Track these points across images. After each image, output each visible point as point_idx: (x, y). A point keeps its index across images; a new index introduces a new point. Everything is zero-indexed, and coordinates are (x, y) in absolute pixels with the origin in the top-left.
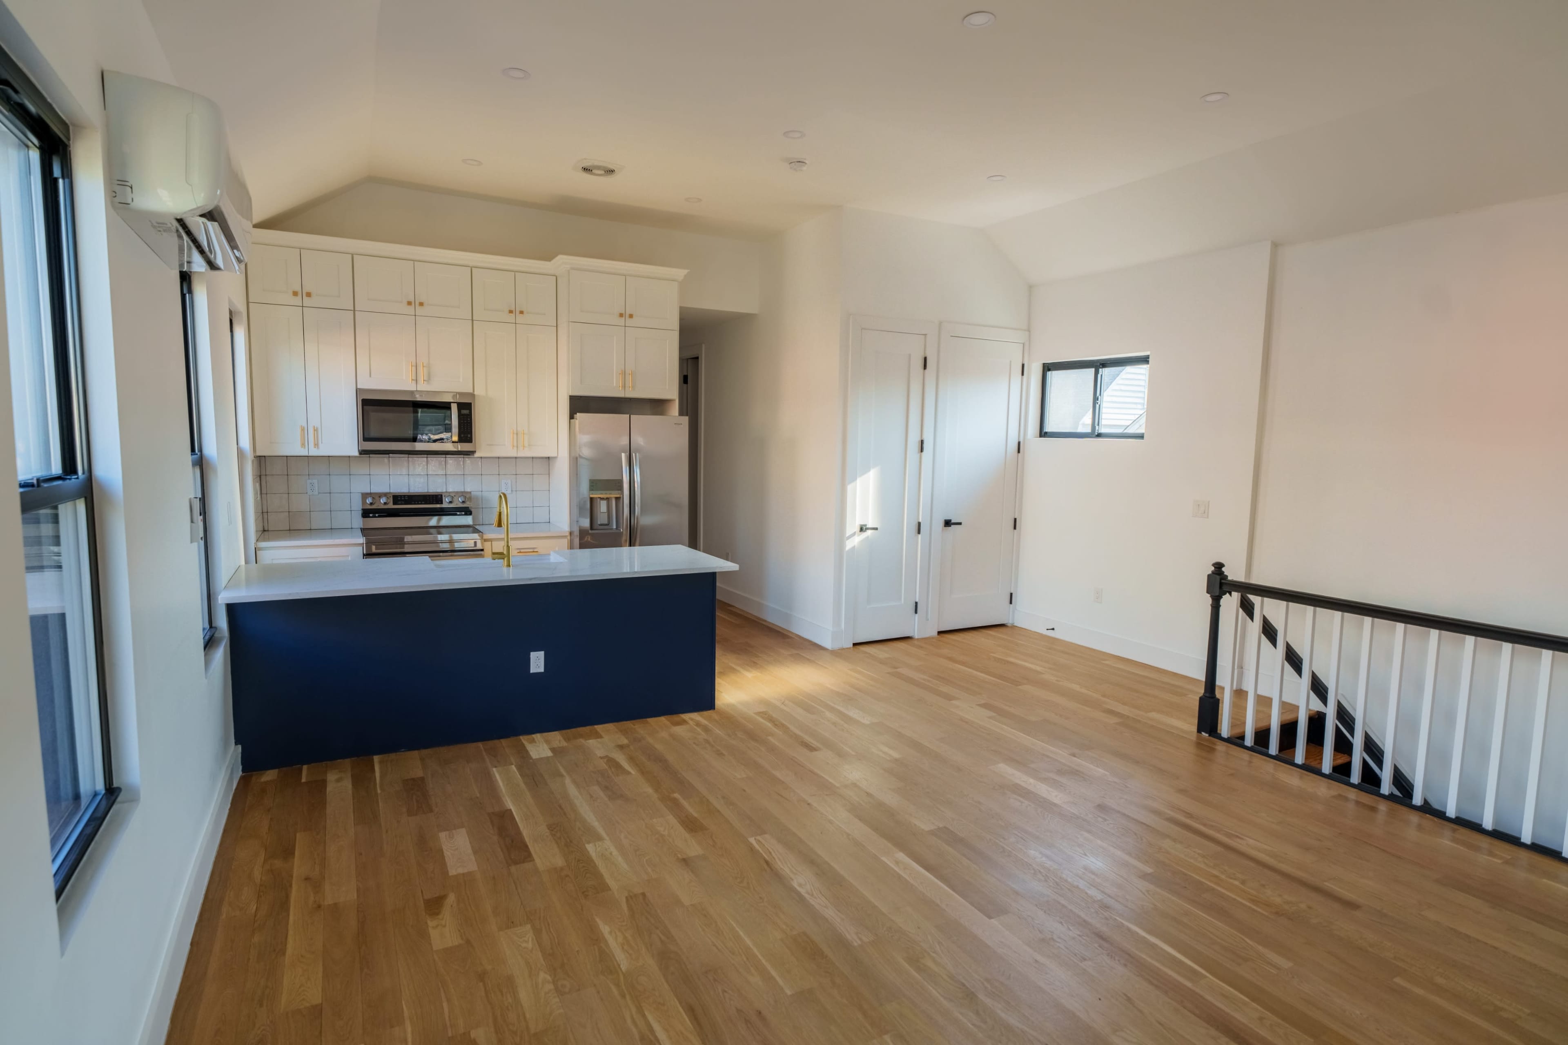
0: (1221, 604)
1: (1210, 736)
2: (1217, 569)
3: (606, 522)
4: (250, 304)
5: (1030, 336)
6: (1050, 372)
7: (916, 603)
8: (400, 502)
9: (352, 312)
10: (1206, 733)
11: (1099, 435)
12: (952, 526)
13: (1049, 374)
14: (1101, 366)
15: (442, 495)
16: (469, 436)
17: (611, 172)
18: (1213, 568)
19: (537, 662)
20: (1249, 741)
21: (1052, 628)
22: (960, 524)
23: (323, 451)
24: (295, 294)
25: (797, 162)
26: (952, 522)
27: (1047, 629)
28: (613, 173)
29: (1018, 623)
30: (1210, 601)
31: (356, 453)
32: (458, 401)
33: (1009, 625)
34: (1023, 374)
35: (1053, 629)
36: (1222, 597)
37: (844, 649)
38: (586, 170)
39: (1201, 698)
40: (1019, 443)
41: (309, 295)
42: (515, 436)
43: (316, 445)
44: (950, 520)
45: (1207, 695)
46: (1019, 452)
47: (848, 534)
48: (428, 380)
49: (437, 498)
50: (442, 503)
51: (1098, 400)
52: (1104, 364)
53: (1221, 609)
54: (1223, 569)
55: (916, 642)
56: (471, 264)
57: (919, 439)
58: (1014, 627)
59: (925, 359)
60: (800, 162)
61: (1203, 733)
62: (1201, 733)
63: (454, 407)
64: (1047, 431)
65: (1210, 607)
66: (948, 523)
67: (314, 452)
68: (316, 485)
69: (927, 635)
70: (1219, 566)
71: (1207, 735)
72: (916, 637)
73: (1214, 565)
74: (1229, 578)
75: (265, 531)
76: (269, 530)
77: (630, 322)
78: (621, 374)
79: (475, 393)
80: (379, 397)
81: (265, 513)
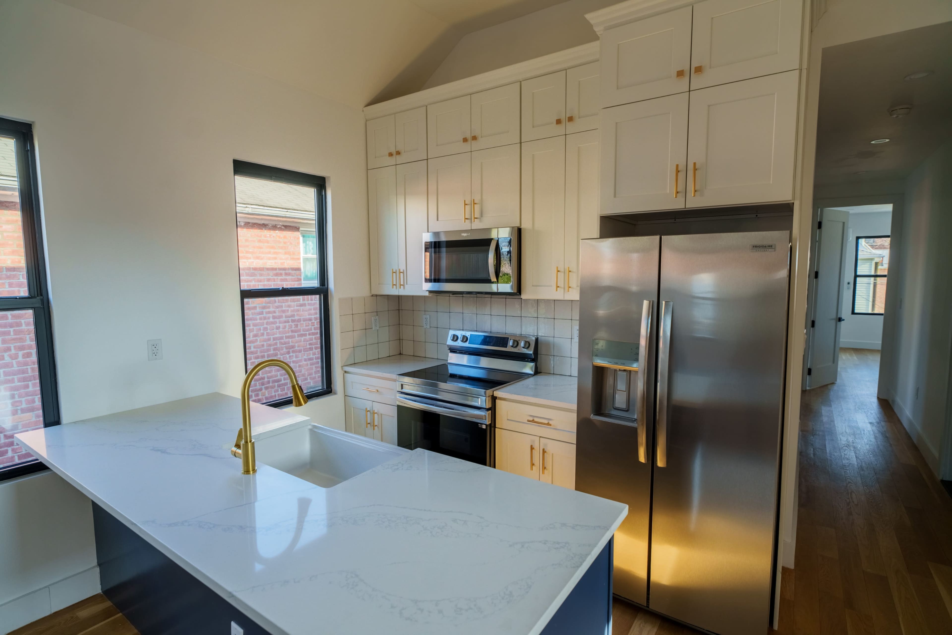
4: (370, 170)
9: (426, 161)
15: (505, 338)
23: (409, 292)
24: (391, 155)
31: (426, 294)
41: (399, 153)
42: (561, 275)
43: (404, 286)
48: (480, 217)
49: (503, 342)
56: (521, 79)
63: (493, 244)
67: (402, 292)
68: (429, 320)
75: (400, 354)
76: (403, 354)
77: (697, 81)
78: (678, 171)
79: (522, 227)
80: (443, 238)
81: (401, 340)
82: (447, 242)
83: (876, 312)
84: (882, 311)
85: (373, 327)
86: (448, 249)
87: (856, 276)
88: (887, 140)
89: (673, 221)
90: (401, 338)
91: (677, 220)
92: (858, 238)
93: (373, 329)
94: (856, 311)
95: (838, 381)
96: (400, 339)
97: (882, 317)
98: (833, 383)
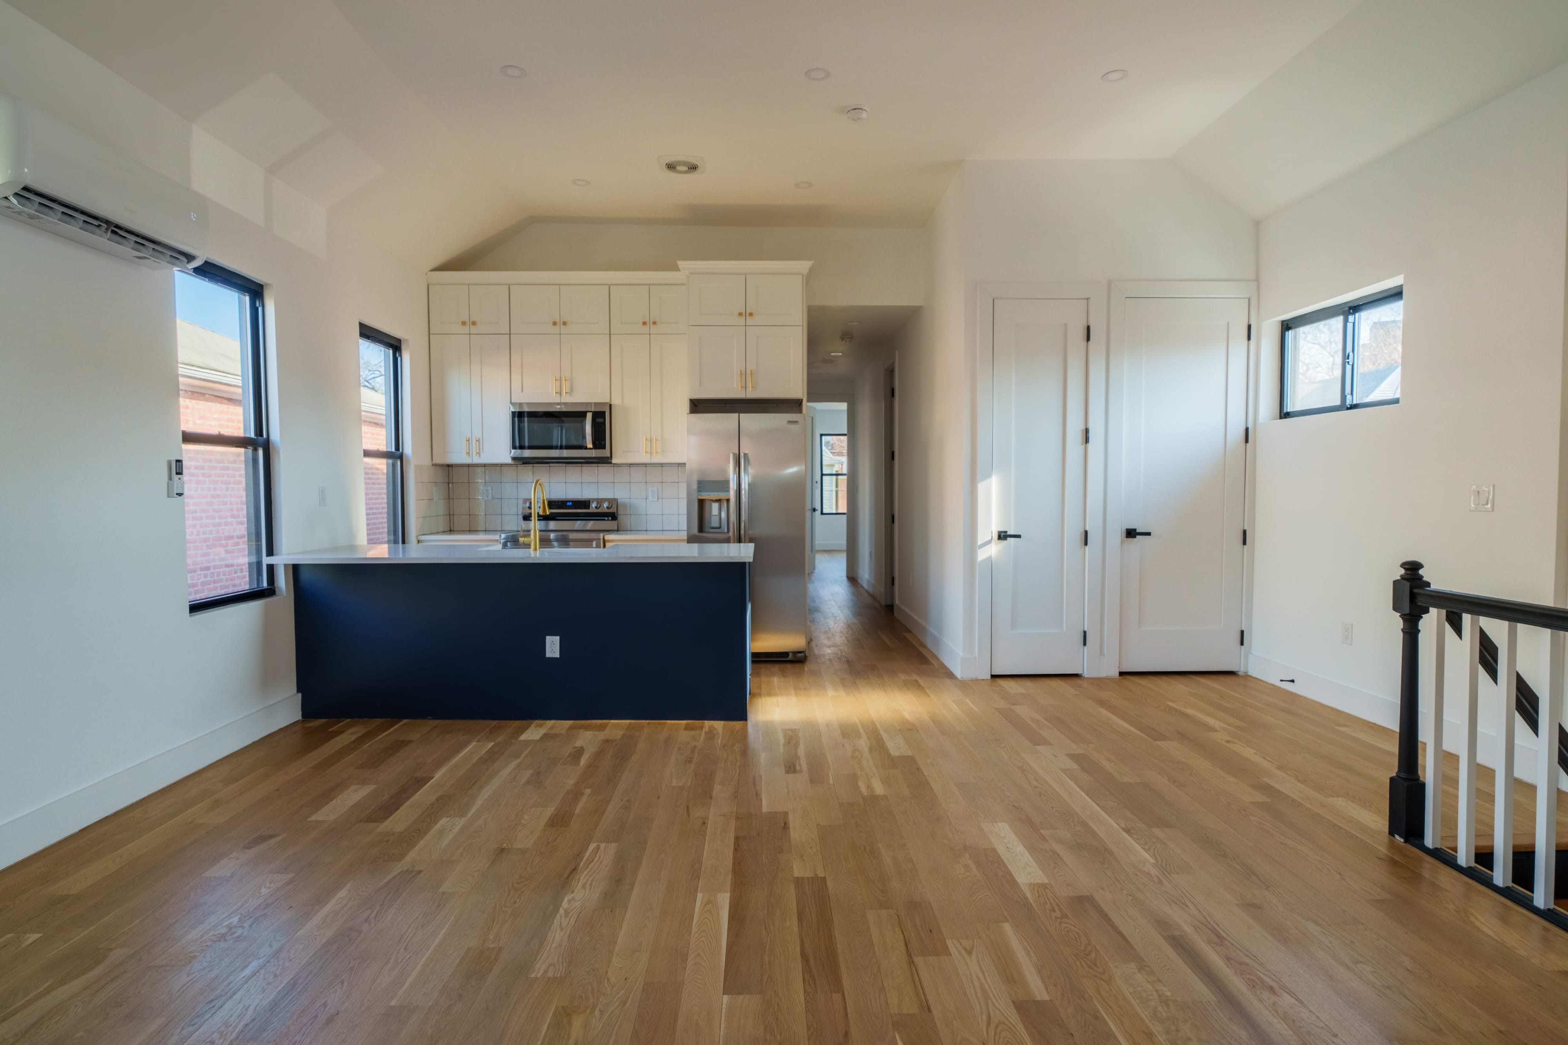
0: (1420, 628)
1: (1406, 842)
2: (1409, 572)
3: (717, 525)
4: (431, 335)
5: (1258, 288)
6: (1290, 331)
7: (1085, 632)
8: (553, 507)
9: (508, 336)
10: (1401, 836)
11: (1353, 407)
12: (1137, 536)
13: (1290, 334)
14: (1351, 311)
15: (590, 501)
16: (603, 443)
17: (693, 168)
18: (1403, 571)
19: (553, 646)
20: (1464, 857)
21: (1291, 679)
22: (1149, 534)
23: (484, 459)
24: (464, 323)
25: (853, 110)
26: (1137, 531)
27: (1281, 681)
28: (697, 169)
29: (1253, 672)
30: (1399, 623)
31: (509, 461)
32: (593, 410)
33: (1240, 673)
34: (1249, 338)
35: (1293, 681)
36: (1422, 617)
37: (977, 680)
38: (671, 167)
39: (1392, 779)
40: (1247, 430)
41: (474, 323)
42: (649, 443)
43: (479, 453)
44: (1135, 530)
45: (1403, 775)
46: (1247, 441)
47: (979, 543)
48: (571, 392)
49: (585, 504)
50: (589, 508)
51: (1348, 358)
52: (1354, 308)
53: (1420, 636)
54: (1421, 572)
55: (1085, 684)
56: (609, 284)
57: (1083, 427)
58: (1247, 676)
59: (1088, 328)
60: (855, 109)
61: (1397, 837)
62: (1394, 836)
63: (589, 416)
64: (1288, 411)
65: (1402, 634)
66: (1131, 533)
67: (476, 460)
68: (490, 492)
69: (1103, 674)
70: (1412, 569)
71: (1402, 840)
72: (1086, 676)
73: (1403, 565)
74: (1433, 587)
75: (451, 531)
76: (455, 530)
77: (750, 321)
78: (741, 374)
79: (612, 403)
80: (526, 409)
81: (452, 516)
82: (528, 412)
83: (840, 511)
84: (845, 511)
85: (435, 498)
86: (530, 419)
87: (822, 475)
88: (841, 354)
89: (724, 405)
90: (451, 513)
91: (727, 405)
92: (822, 435)
93: (434, 500)
94: (824, 512)
95: (816, 571)
96: (450, 515)
97: (845, 516)
98: (813, 572)
